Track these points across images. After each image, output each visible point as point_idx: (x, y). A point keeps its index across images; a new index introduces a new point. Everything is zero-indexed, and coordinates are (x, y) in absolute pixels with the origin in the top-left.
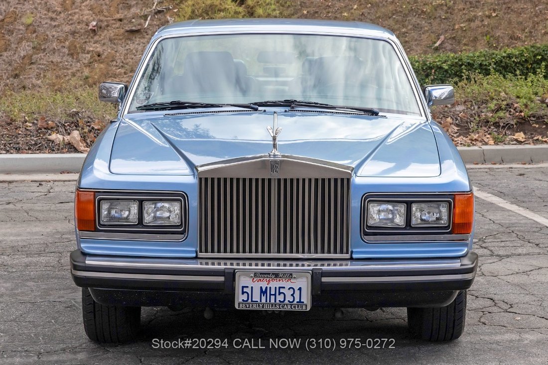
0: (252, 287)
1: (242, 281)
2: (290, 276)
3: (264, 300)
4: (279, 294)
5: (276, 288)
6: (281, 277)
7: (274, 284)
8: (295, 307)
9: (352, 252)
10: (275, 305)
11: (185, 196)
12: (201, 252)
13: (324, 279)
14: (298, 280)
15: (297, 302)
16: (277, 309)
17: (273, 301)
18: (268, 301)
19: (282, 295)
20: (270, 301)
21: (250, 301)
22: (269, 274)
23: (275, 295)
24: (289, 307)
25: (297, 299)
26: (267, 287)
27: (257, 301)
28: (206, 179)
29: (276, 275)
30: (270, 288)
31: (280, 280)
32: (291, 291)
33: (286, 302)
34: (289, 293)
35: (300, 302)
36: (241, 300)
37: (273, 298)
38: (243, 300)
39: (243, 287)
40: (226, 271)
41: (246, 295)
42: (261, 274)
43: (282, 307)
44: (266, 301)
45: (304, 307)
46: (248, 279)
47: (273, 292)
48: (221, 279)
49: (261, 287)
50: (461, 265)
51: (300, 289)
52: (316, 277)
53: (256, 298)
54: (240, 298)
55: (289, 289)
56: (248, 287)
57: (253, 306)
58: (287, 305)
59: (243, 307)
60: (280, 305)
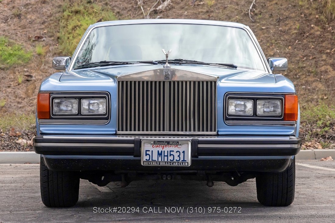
0: (152, 151)
1: (145, 147)
2: (177, 143)
3: (160, 160)
4: (170, 156)
5: (168, 151)
6: (171, 144)
7: (167, 149)
8: (180, 164)
9: (218, 131)
10: (168, 162)
11: (109, 94)
12: (119, 130)
13: (200, 146)
14: (182, 146)
15: (182, 161)
16: (169, 165)
17: (166, 160)
18: (163, 160)
19: (172, 156)
20: (164, 160)
21: (151, 160)
22: (163, 142)
23: (167, 156)
24: (177, 164)
25: (182, 159)
26: (162, 151)
27: (156, 160)
28: (123, 82)
29: (168, 143)
30: (164, 151)
31: (170, 146)
32: (178, 154)
33: (175, 161)
34: (176, 155)
35: (184, 160)
36: (145, 160)
37: (166, 158)
38: (146, 159)
39: (146, 151)
40: (135, 140)
41: (148, 156)
42: (158, 142)
43: (172, 164)
44: (162, 160)
45: (186, 164)
46: (149, 145)
47: (166, 154)
48: (132, 145)
49: (158, 151)
50: (290, 139)
51: (184, 152)
52: (194, 144)
53: (155, 158)
54: (145, 158)
55: (177, 152)
56: (149, 151)
57: (153, 163)
58: (175, 162)
59: (146, 164)
60: (170, 162)
